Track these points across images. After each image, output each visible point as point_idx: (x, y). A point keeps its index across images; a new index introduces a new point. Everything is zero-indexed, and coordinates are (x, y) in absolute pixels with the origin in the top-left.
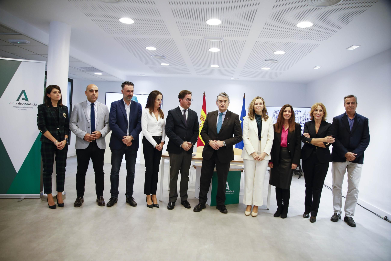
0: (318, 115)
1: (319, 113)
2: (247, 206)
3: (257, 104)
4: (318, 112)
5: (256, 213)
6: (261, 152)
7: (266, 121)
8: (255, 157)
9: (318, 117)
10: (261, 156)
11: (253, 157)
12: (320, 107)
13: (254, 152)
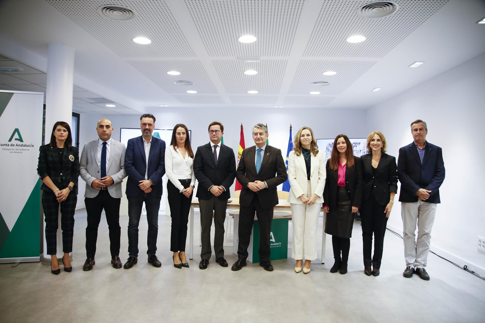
0: (376, 145)
1: (377, 143)
2: (298, 261)
3: (303, 136)
4: (375, 142)
5: (309, 269)
6: (311, 194)
7: (315, 156)
8: (304, 201)
9: (375, 147)
10: (312, 199)
11: (302, 200)
12: (378, 136)
13: (303, 194)
